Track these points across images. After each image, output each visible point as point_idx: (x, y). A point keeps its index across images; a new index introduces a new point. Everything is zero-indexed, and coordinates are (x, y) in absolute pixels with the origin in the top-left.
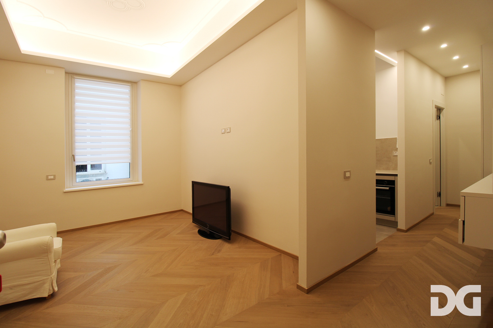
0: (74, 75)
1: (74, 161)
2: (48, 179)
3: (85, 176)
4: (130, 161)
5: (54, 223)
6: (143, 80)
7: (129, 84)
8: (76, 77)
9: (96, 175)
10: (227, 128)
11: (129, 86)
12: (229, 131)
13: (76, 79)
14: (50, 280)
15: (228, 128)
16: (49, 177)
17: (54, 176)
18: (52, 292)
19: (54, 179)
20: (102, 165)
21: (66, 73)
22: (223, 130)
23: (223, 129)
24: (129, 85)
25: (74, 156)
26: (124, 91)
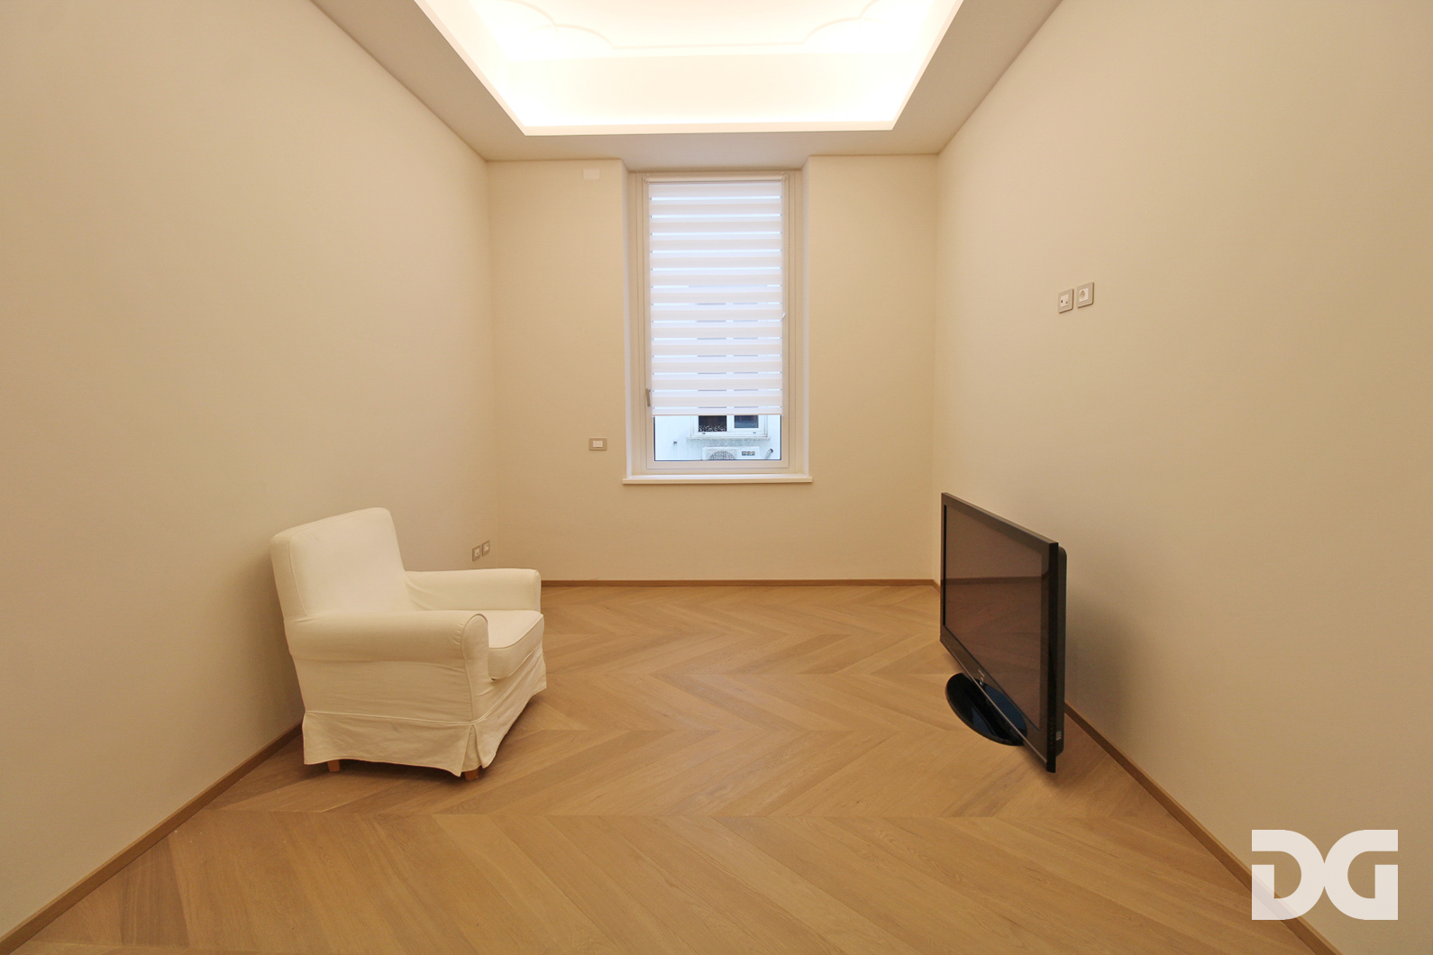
0: (648, 175)
1: (649, 405)
2: (593, 449)
3: (722, 442)
4: (781, 412)
5: (534, 571)
6: (813, 156)
7: (780, 178)
8: (650, 180)
9: (748, 441)
10: (1079, 288)
11: (779, 184)
12: (1086, 298)
13: (651, 186)
14: (470, 734)
15: (1085, 286)
16: (594, 442)
17: (605, 441)
18: (475, 767)
19: (603, 449)
20: (760, 417)
21: (631, 172)
22: (1065, 298)
23: (1064, 293)
24: (779, 181)
25: (648, 392)
26: (766, 198)
